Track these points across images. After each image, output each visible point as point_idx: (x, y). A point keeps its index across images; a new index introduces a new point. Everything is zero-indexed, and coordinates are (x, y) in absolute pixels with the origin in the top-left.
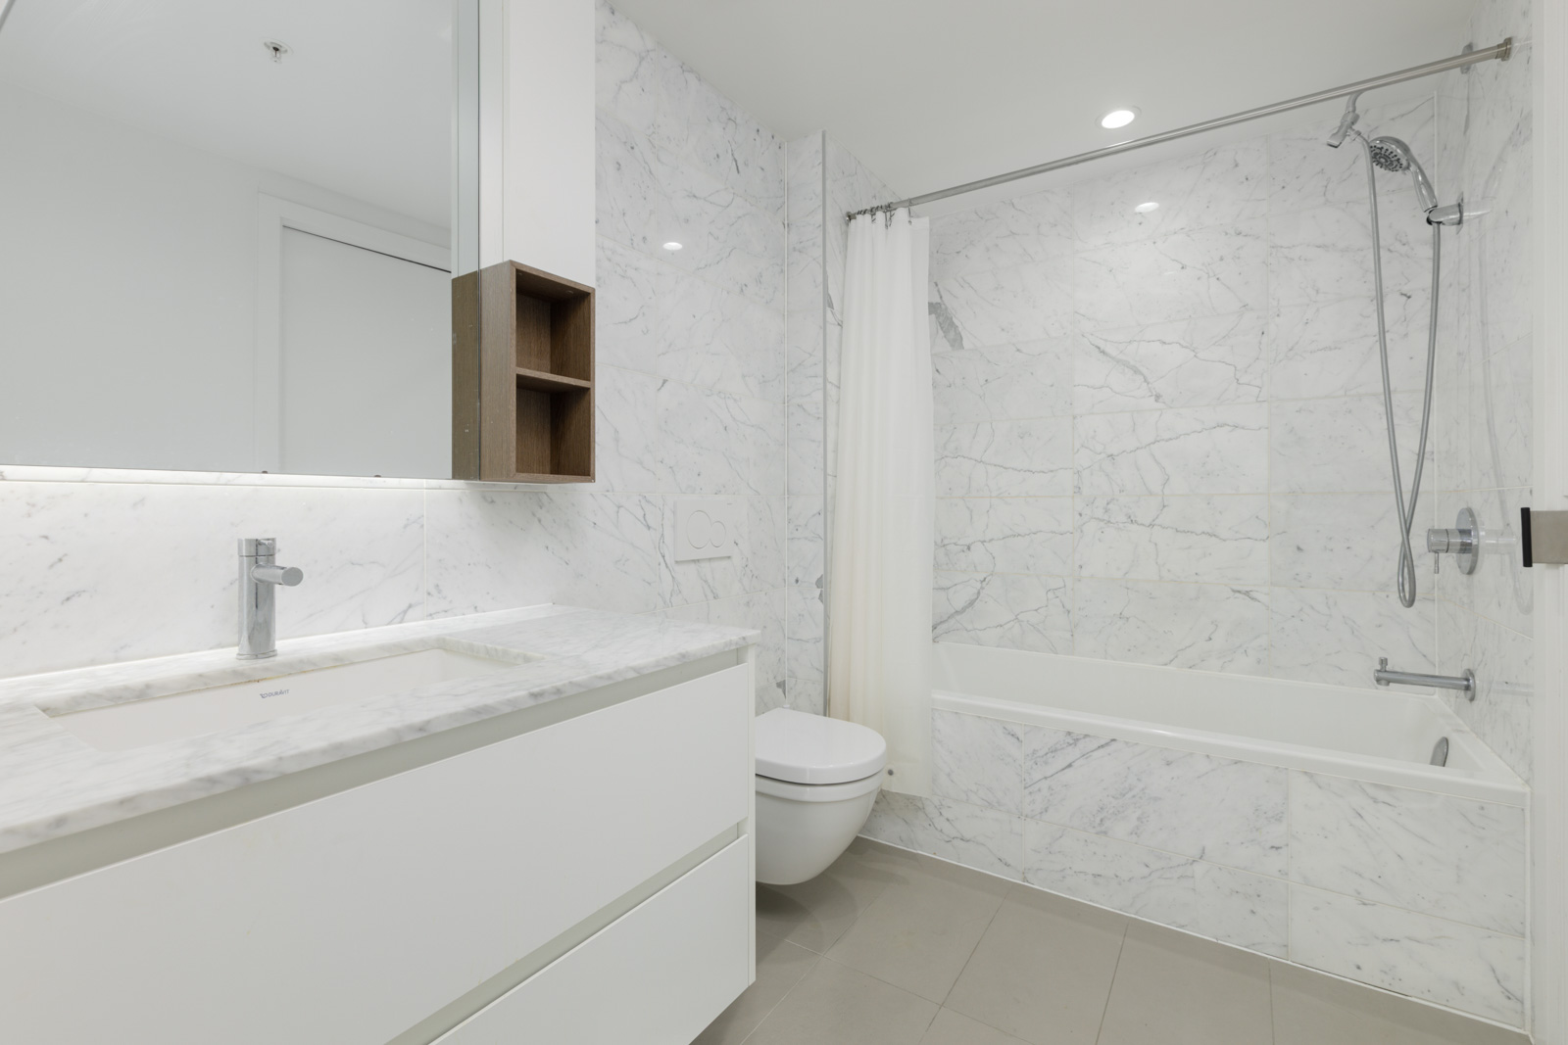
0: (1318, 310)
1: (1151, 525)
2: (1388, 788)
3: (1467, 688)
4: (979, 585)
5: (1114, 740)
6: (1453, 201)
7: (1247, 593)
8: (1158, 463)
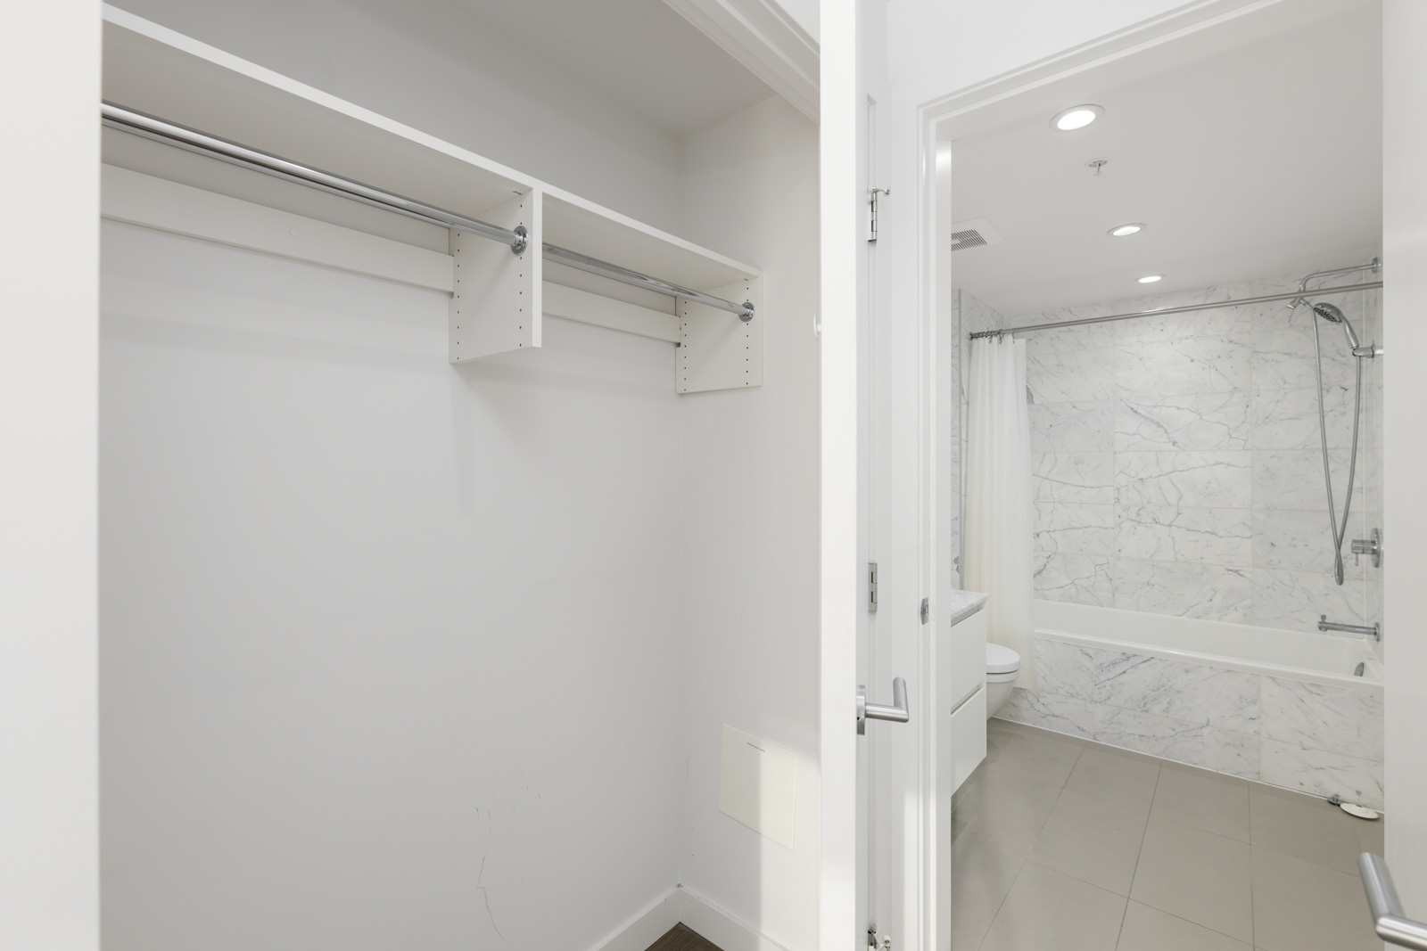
0: (1285, 394)
1: (1170, 526)
2: (1318, 686)
3: (1375, 634)
4: (1045, 560)
5: (1152, 658)
6: (1370, 345)
7: (1237, 572)
8: (1175, 486)
